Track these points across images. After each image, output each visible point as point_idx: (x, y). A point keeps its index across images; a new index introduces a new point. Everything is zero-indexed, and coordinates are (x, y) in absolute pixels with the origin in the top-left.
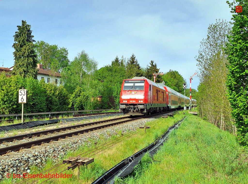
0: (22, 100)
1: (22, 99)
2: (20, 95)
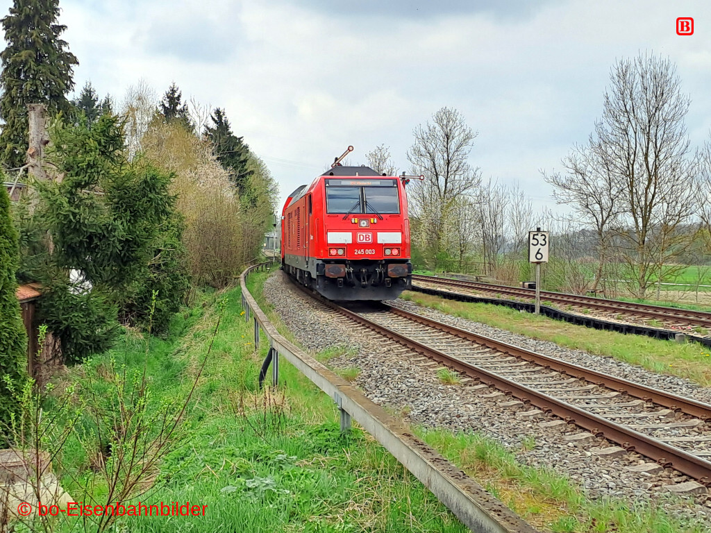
0: (539, 256)
1: (538, 253)
2: (533, 244)
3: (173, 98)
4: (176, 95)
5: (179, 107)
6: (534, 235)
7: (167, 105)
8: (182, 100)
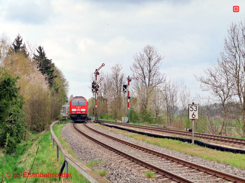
1: (193, 115)
3: (19, 41)
4: (20, 40)
5: (21, 46)
6: (191, 106)
7: (16, 45)
8: (23, 42)
